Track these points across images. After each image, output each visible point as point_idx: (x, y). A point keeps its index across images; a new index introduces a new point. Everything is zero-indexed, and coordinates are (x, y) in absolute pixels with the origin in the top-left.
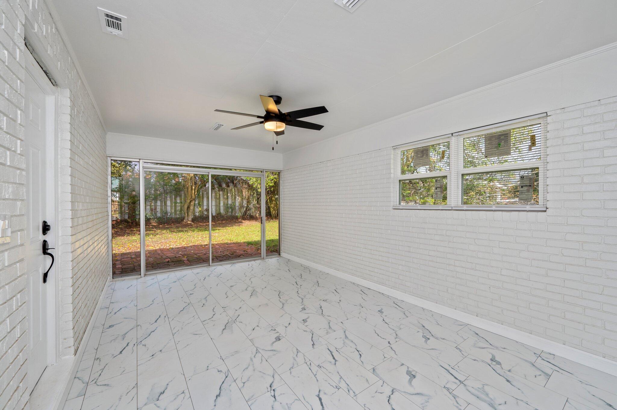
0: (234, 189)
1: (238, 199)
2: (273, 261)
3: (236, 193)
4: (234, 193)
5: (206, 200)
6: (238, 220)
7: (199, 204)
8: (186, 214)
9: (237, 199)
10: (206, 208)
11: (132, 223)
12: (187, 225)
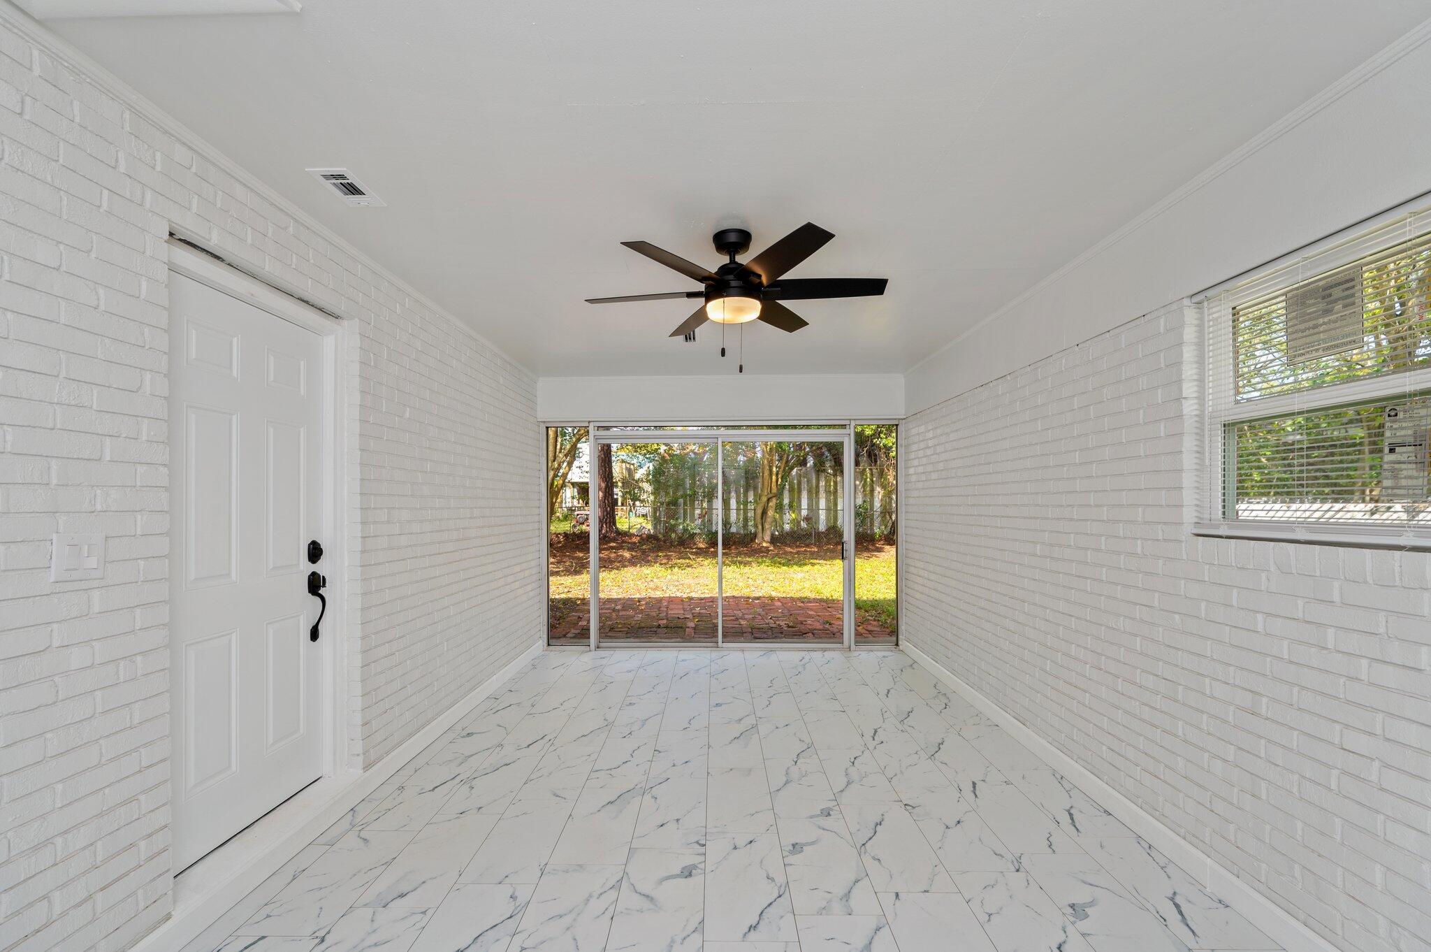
0: (871, 470)
1: (879, 492)
2: (873, 657)
3: (874, 479)
4: (868, 480)
5: (806, 496)
6: (873, 545)
7: (791, 506)
8: (760, 527)
9: (876, 493)
10: (806, 514)
11: (665, 542)
12: (759, 553)
